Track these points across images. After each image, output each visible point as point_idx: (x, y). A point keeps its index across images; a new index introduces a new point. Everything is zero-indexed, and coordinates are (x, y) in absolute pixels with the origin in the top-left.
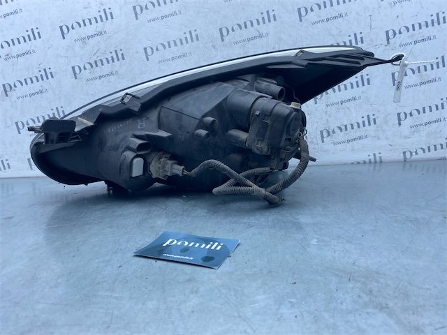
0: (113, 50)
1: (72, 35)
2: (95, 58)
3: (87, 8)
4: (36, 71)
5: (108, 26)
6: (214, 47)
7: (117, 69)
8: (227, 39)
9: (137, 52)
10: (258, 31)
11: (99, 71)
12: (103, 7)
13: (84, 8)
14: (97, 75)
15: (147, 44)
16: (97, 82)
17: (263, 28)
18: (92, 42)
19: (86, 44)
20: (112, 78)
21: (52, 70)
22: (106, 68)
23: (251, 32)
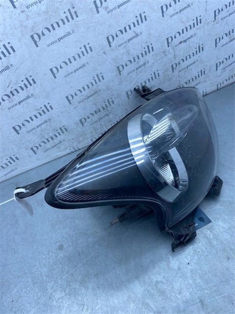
0: (23, 78)
2: (9, 89)
5: (13, 59)
6: (104, 53)
7: (32, 92)
8: (113, 44)
9: (45, 74)
10: (135, 32)
11: (16, 98)
12: (2, 43)
14: (15, 102)
15: (52, 65)
16: (18, 107)
17: (138, 29)
20: (30, 100)
22: (22, 95)
23: (130, 34)
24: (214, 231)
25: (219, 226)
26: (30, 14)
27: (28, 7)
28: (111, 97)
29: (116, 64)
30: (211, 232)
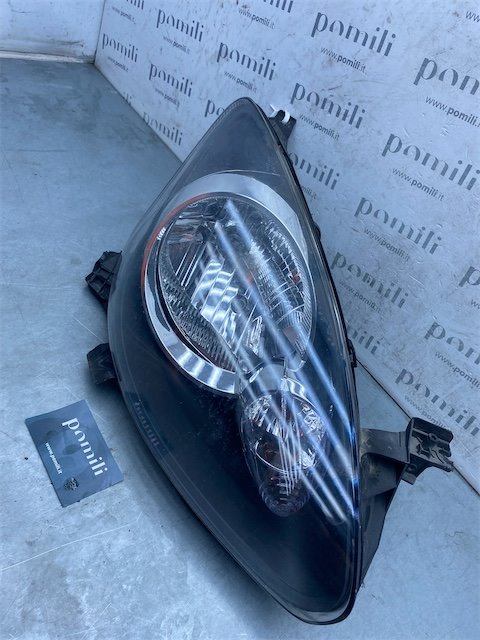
0: (354, 102)
1: (325, 38)
2: (327, 94)
3: (368, 10)
4: (260, 55)
5: (374, 62)
7: (341, 132)
9: (379, 132)
11: (320, 116)
12: (386, 27)
13: (364, 8)
14: (315, 119)
15: (401, 133)
16: (310, 128)
18: (339, 67)
19: (331, 65)
20: (328, 139)
21: (276, 69)
22: (330, 121)
26: (460, 28)
27: (469, 16)
28: (409, 292)
29: (475, 260)
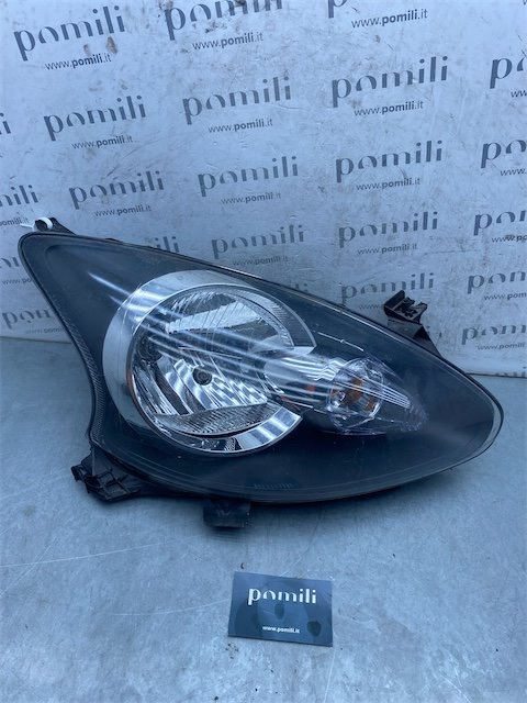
0: (143, 170)
1: (67, 136)
2: (110, 180)
3: (96, 90)
4: (7, 187)
5: (135, 128)
6: (322, 189)
7: (149, 202)
8: (347, 180)
9: (186, 180)
10: (404, 174)
11: (117, 201)
12: (126, 93)
13: (91, 90)
14: (113, 207)
15: (206, 169)
16: (115, 217)
17: (414, 170)
18: (104, 151)
19: (94, 154)
21: (34, 190)
22: (130, 199)
23: (393, 173)
24: (320, 671)
25: (341, 666)
26: (196, 60)
27: (197, 47)
28: (305, 282)
29: (339, 222)
30: (314, 666)
